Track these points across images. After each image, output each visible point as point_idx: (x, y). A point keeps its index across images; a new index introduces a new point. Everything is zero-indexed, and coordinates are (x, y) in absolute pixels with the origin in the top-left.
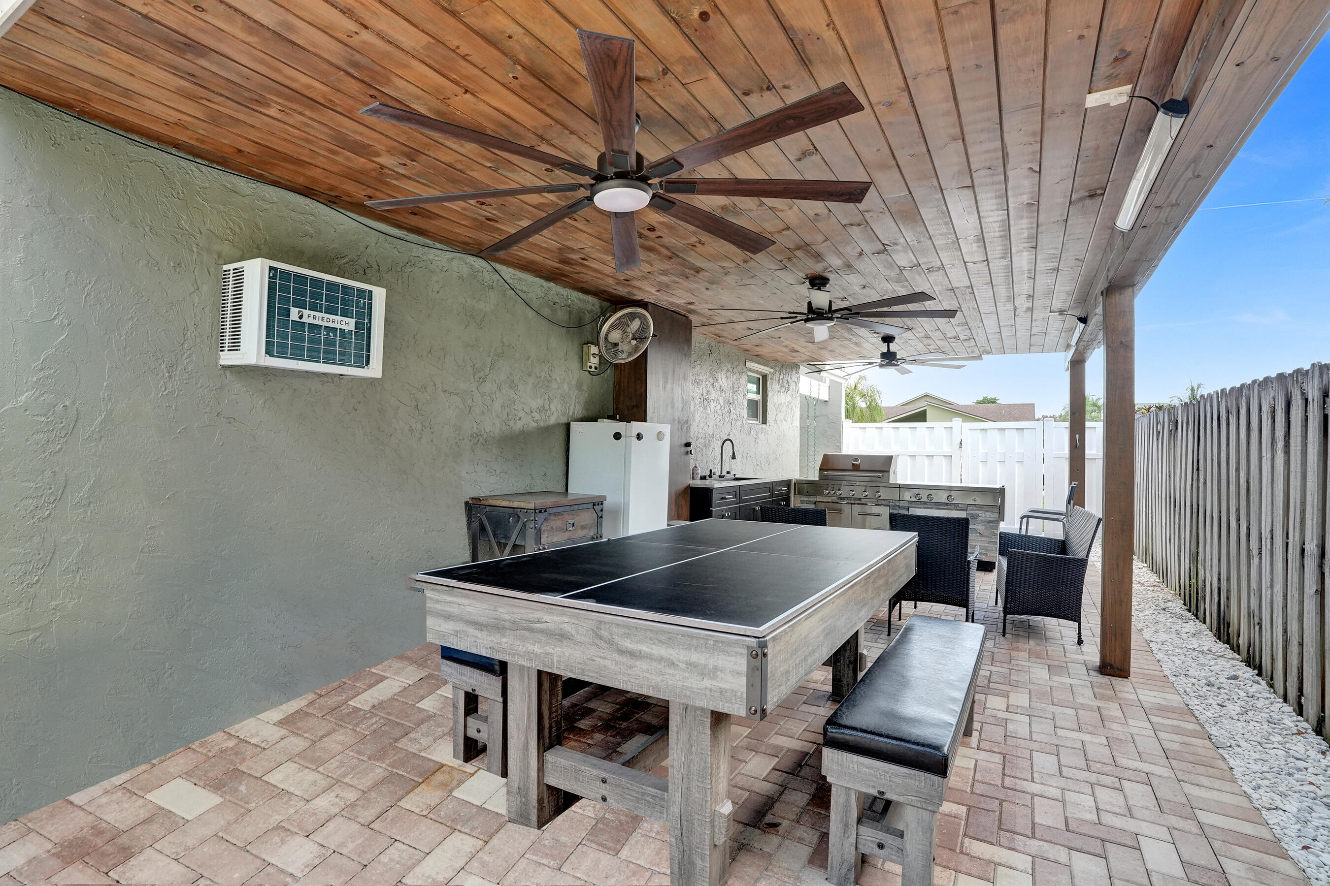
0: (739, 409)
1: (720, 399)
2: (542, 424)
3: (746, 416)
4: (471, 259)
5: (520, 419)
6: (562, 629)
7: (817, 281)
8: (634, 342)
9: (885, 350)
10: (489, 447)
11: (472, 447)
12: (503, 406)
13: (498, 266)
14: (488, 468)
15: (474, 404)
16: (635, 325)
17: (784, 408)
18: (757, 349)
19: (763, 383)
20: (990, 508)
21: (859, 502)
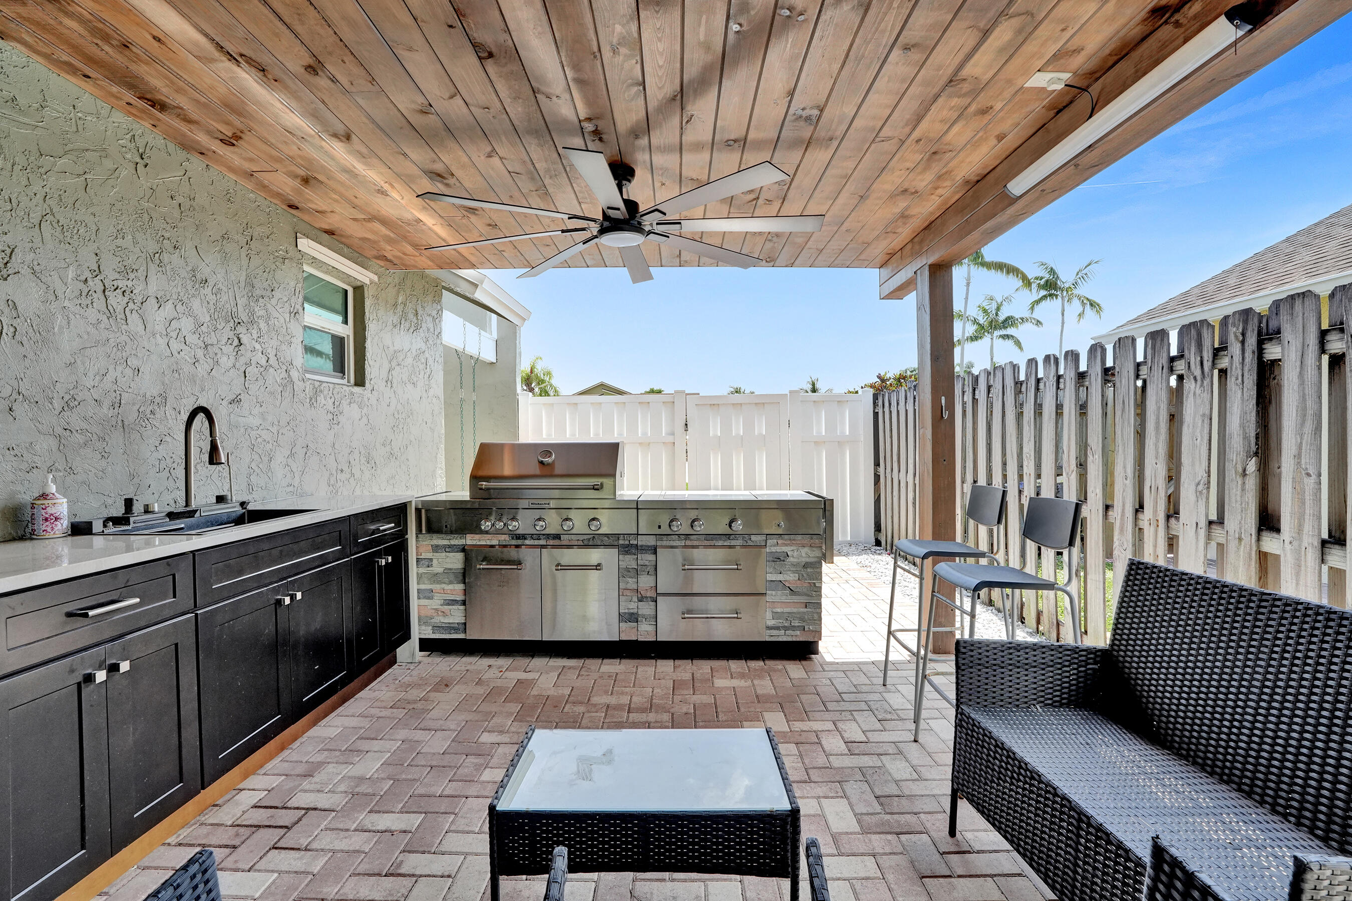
3: (299, 362)
19: (354, 301)
20: (806, 540)
21: (556, 542)
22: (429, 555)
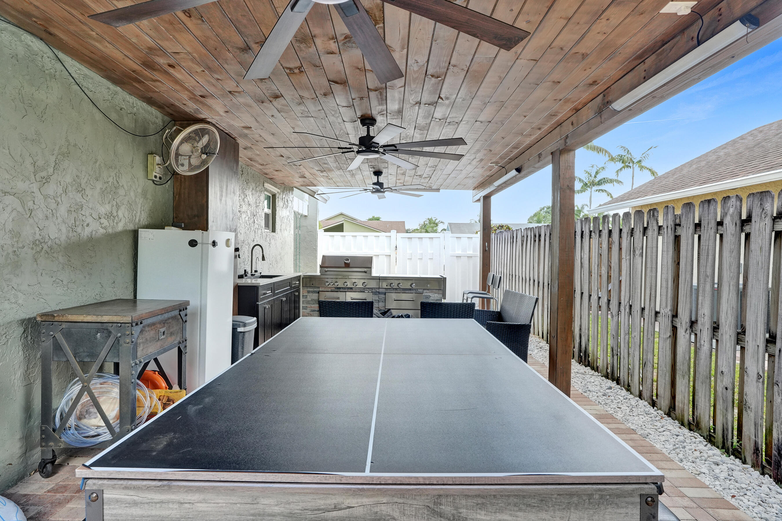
0: (260, 220)
1: (248, 212)
2: (110, 231)
3: (264, 226)
4: (28, 38)
5: (88, 225)
6: (377, 513)
7: (368, 121)
8: (204, 156)
9: (376, 181)
10: (55, 255)
11: (34, 256)
12: (69, 211)
13: (61, 55)
14: (54, 279)
15: (36, 207)
16: (205, 139)
17: (285, 220)
18: (276, 173)
19: (272, 200)
20: (437, 291)
21: (351, 290)
22: (306, 294)
